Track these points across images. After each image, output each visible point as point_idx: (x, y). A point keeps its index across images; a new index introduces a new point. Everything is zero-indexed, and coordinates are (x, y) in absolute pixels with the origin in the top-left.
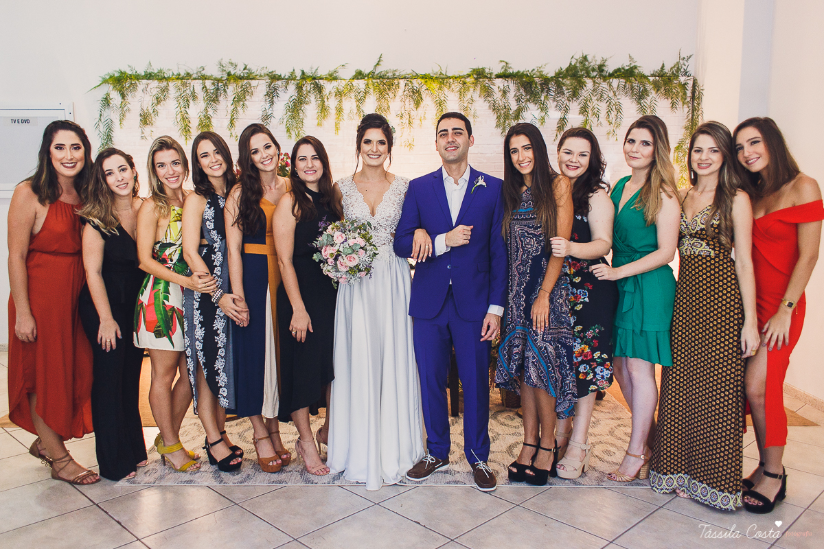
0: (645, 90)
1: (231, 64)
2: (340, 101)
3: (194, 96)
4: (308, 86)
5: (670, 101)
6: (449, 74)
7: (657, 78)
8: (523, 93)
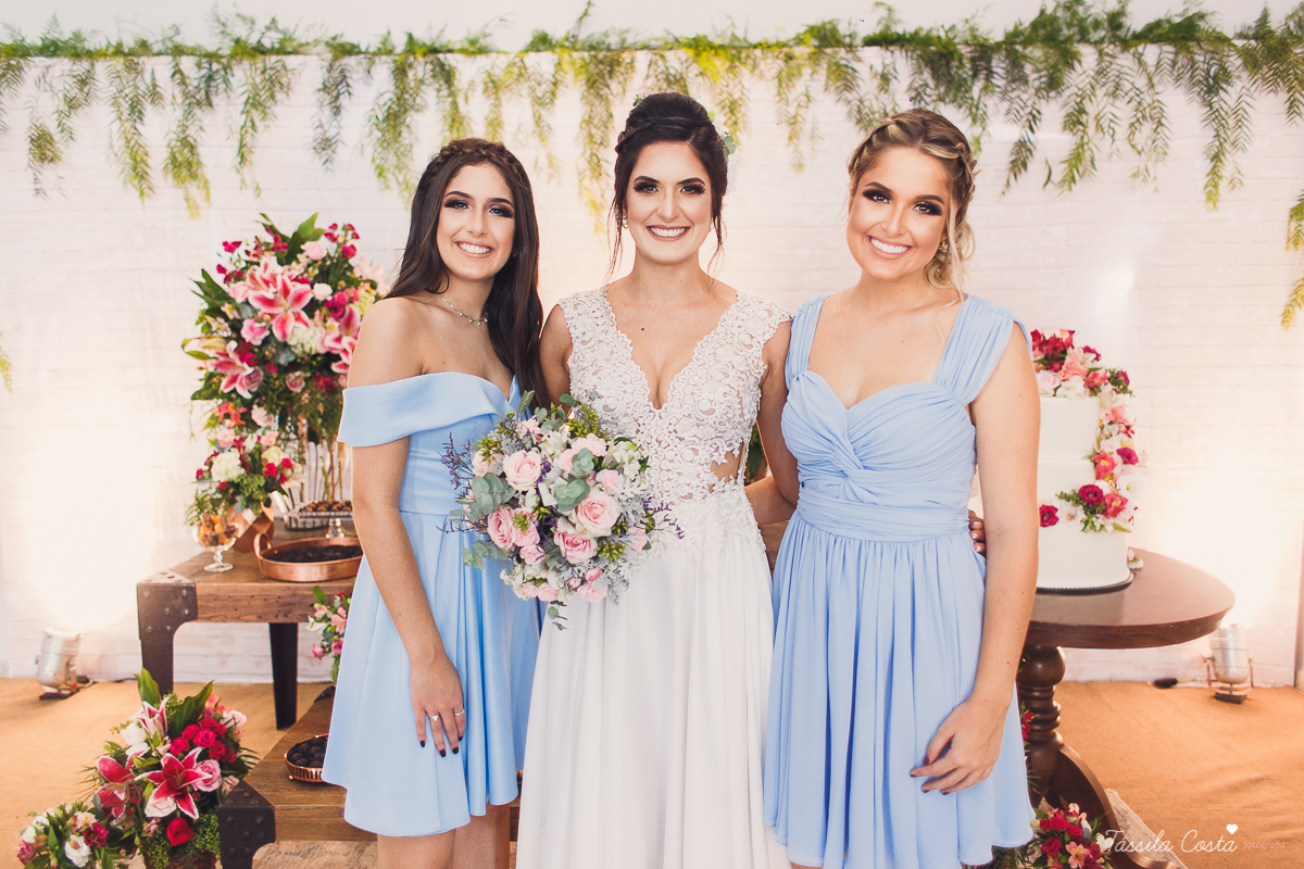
0: (1223, 68)
1: (244, 19)
2: (497, 105)
3: (155, 95)
4: (421, 69)
5: (1284, 96)
6: (754, 40)
7: (1253, 42)
8: (931, 83)
